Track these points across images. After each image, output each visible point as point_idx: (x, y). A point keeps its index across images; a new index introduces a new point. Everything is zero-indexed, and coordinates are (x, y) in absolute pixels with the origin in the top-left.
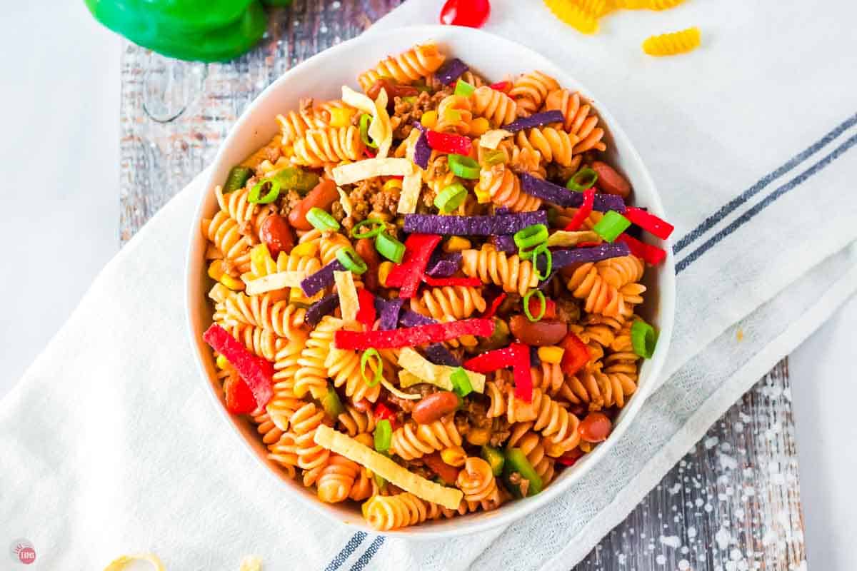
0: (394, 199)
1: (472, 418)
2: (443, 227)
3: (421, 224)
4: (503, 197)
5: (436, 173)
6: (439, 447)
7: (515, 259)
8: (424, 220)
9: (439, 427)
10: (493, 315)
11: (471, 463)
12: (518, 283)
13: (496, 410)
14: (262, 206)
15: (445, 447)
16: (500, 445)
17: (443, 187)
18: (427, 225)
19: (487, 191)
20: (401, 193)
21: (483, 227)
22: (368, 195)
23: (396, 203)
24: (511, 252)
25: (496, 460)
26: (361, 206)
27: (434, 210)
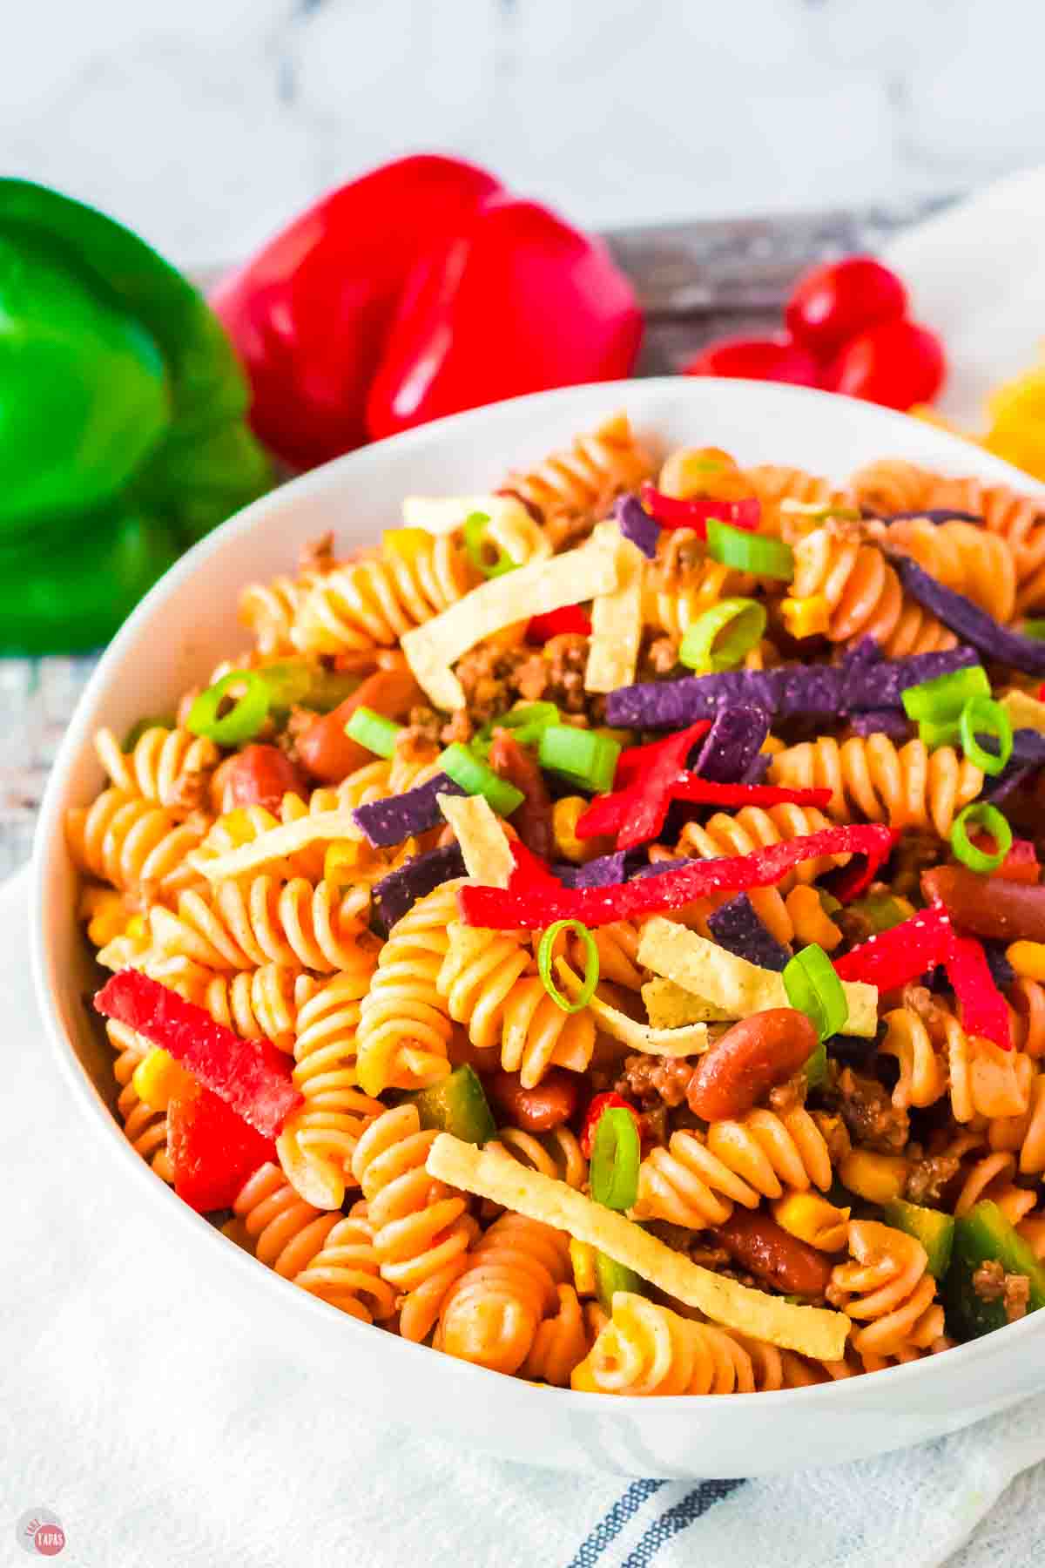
0: (574, 655)
1: (851, 1113)
2: (711, 700)
3: (653, 704)
4: (860, 610)
5: (680, 561)
6: (774, 1190)
7: (916, 749)
8: (659, 694)
9: (767, 1122)
10: (876, 880)
11: (860, 1237)
12: (928, 801)
13: (915, 1084)
14: (225, 751)
15: (787, 1187)
16: (935, 1193)
17: (699, 609)
18: (667, 705)
19: (818, 590)
20: (591, 639)
21: (815, 695)
22: (502, 669)
23: (580, 671)
24: (902, 732)
25: (933, 1223)
26: (488, 689)
27: (683, 672)
